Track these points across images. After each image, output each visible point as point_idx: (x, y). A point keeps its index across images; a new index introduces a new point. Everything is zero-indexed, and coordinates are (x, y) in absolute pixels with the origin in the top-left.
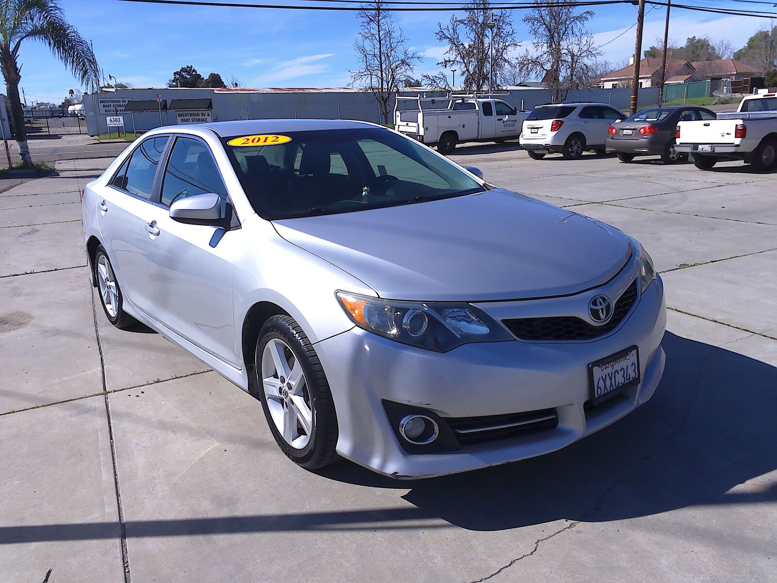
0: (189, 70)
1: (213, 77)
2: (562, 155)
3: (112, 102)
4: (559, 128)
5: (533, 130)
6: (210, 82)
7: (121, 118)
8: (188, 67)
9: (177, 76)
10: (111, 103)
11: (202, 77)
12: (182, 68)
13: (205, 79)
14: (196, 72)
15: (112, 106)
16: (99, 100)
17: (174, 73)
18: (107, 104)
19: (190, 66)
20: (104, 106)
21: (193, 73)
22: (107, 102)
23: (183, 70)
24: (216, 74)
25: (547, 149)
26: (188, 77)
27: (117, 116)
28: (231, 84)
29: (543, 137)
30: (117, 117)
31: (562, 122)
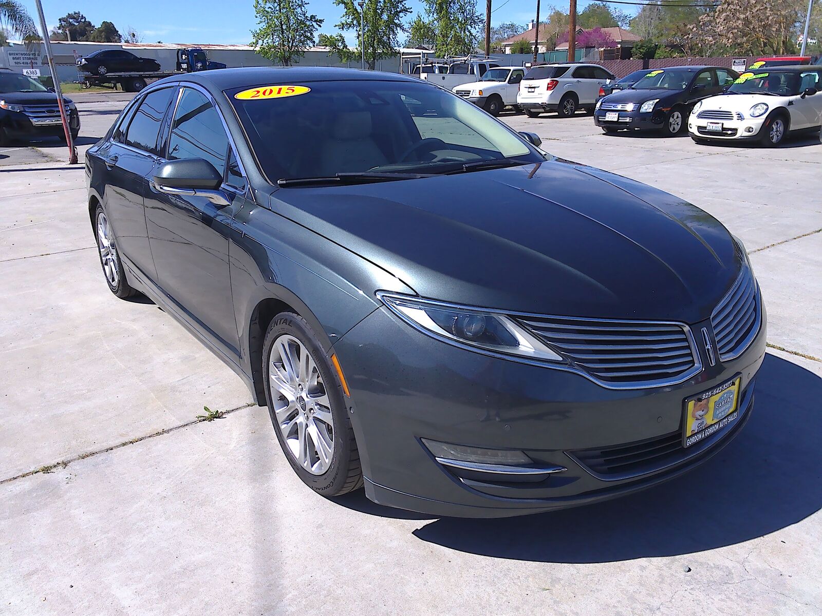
0: (76, 17)
1: (106, 26)
2: (557, 114)
3: (22, 54)
4: (555, 87)
5: (530, 90)
6: (102, 32)
7: (38, 71)
8: (75, 14)
9: (63, 23)
10: (20, 56)
11: (92, 25)
12: (69, 14)
13: (96, 27)
14: (85, 19)
15: (22, 58)
16: (8, 52)
17: (60, 20)
18: (17, 56)
19: (77, 12)
20: (13, 58)
21: (82, 20)
22: (17, 54)
23: (70, 16)
24: (108, 21)
25: (544, 108)
26: (76, 24)
27: (33, 68)
28: (127, 34)
29: (540, 96)
30: (34, 70)
31: (557, 82)
